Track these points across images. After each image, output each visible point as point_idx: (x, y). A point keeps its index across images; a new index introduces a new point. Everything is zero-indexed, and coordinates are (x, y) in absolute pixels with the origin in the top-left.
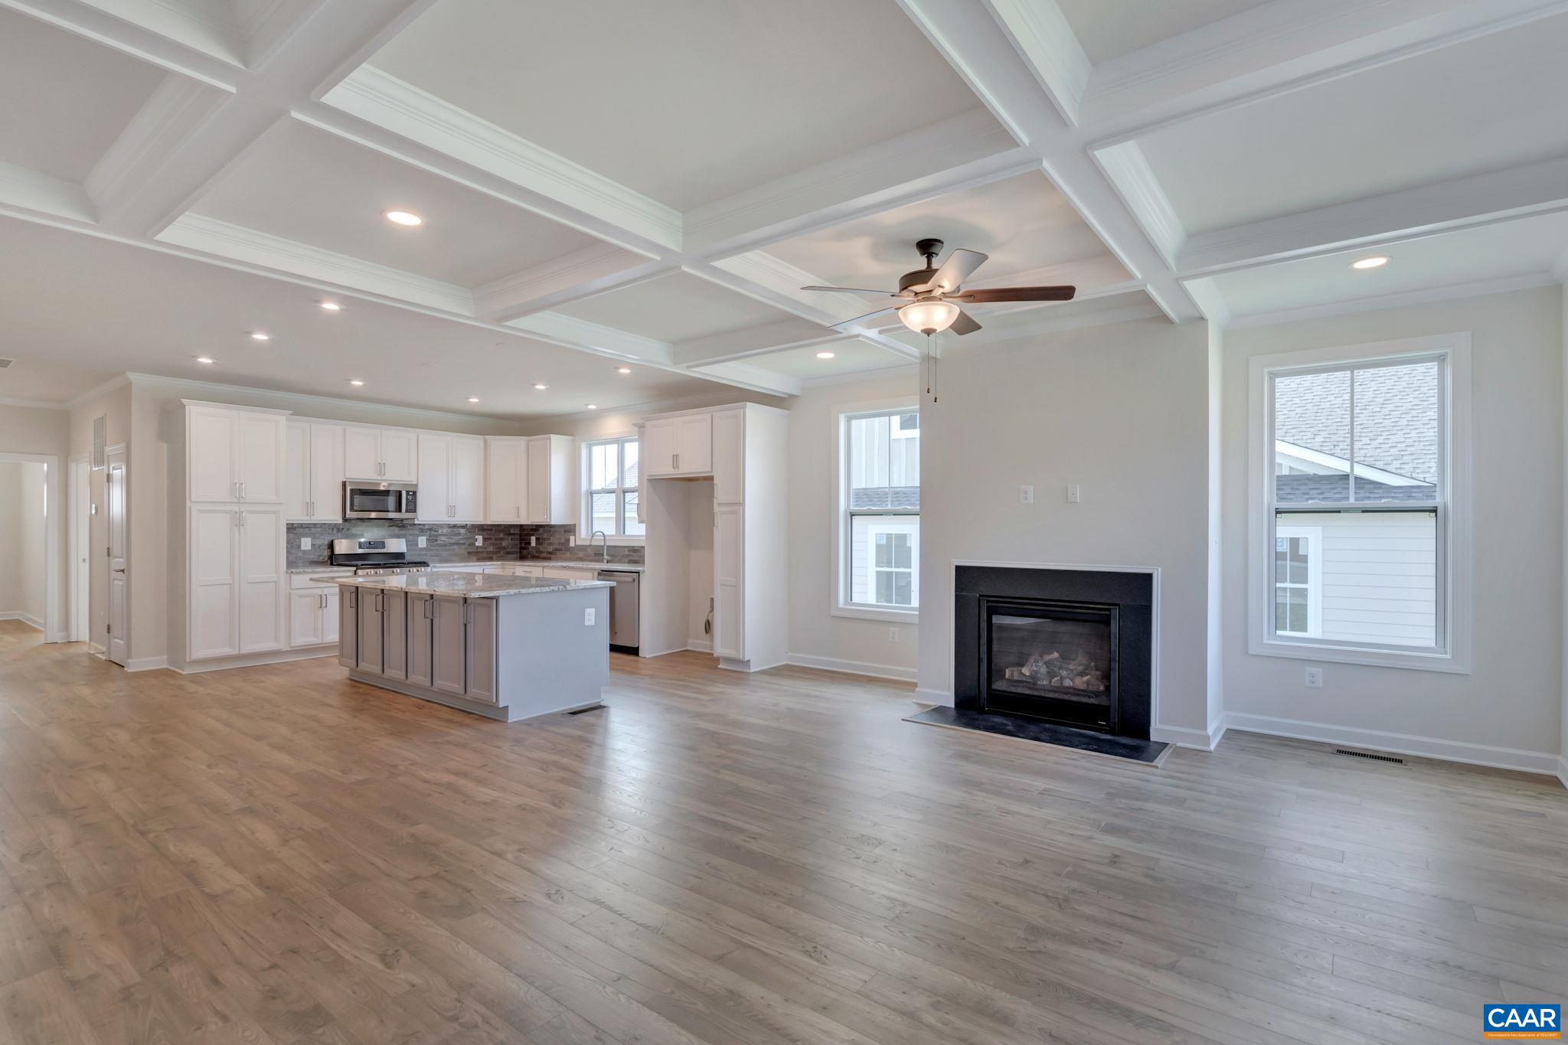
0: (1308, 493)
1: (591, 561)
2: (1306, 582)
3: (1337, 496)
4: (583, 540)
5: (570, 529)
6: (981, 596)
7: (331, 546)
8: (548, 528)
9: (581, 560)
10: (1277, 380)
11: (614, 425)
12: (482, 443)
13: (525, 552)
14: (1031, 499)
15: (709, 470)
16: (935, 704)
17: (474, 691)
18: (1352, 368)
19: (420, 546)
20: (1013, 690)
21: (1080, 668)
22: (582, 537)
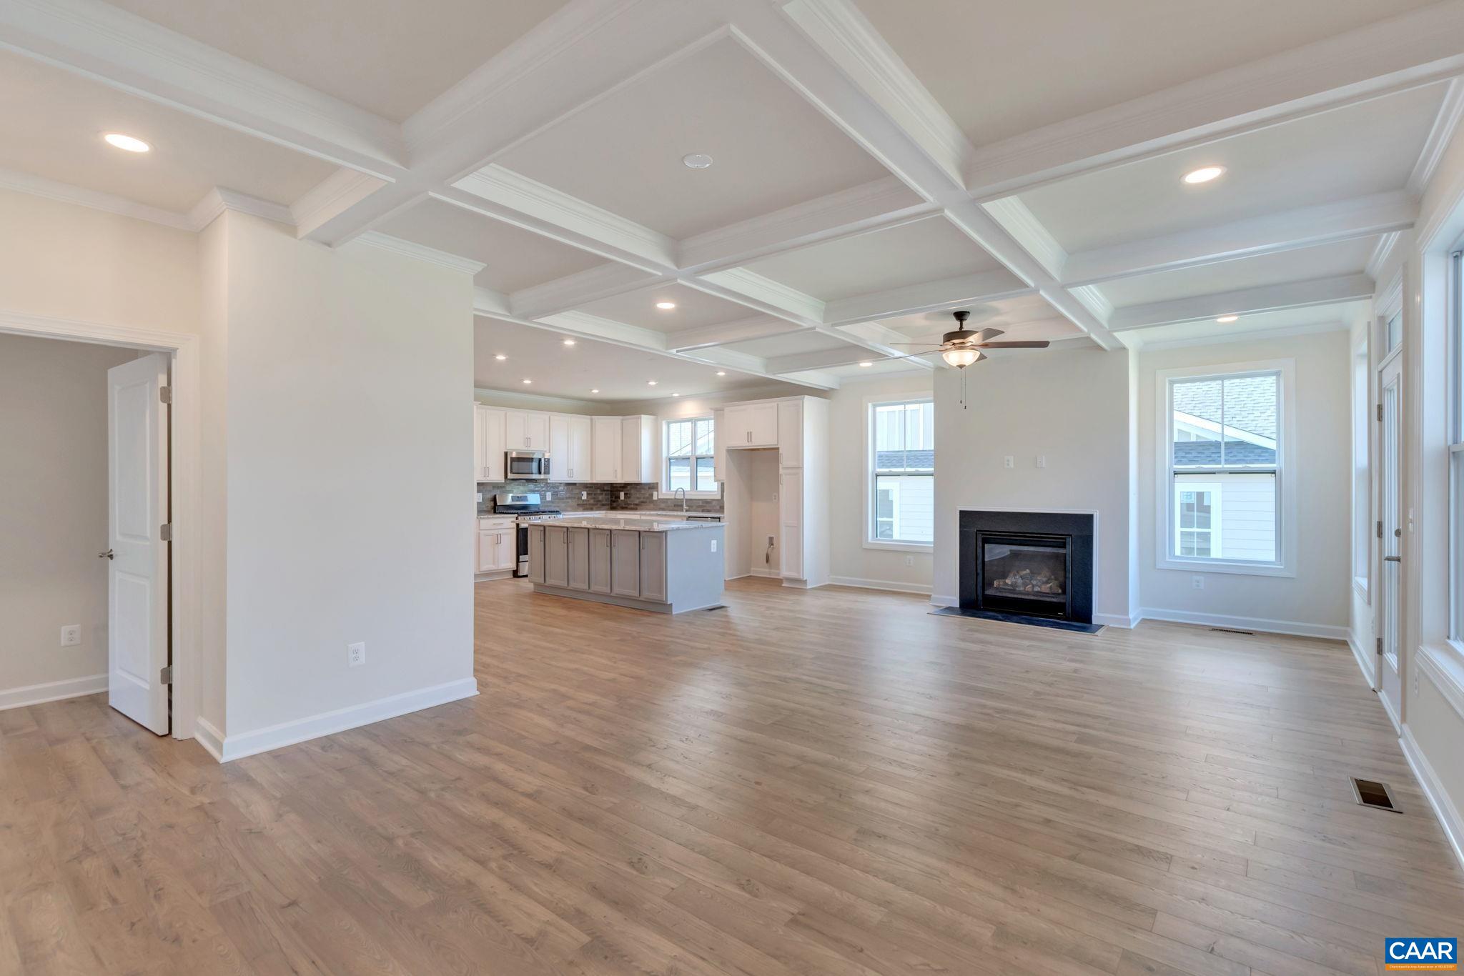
0: (1210, 456)
1: (670, 510)
2: (1210, 528)
3: (1233, 459)
4: (663, 494)
5: (653, 487)
6: (977, 531)
7: (494, 499)
8: (637, 486)
9: (663, 509)
10: (1175, 385)
11: (690, 409)
12: (589, 421)
13: (615, 505)
14: (1012, 466)
15: (776, 443)
16: (945, 605)
17: (647, 594)
18: (1222, 379)
19: (547, 499)
20: (998, 594)
21: (1045, 579)
22: (663, 493)
